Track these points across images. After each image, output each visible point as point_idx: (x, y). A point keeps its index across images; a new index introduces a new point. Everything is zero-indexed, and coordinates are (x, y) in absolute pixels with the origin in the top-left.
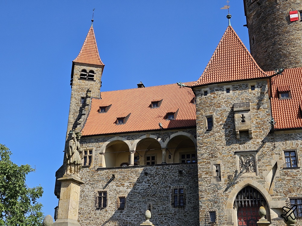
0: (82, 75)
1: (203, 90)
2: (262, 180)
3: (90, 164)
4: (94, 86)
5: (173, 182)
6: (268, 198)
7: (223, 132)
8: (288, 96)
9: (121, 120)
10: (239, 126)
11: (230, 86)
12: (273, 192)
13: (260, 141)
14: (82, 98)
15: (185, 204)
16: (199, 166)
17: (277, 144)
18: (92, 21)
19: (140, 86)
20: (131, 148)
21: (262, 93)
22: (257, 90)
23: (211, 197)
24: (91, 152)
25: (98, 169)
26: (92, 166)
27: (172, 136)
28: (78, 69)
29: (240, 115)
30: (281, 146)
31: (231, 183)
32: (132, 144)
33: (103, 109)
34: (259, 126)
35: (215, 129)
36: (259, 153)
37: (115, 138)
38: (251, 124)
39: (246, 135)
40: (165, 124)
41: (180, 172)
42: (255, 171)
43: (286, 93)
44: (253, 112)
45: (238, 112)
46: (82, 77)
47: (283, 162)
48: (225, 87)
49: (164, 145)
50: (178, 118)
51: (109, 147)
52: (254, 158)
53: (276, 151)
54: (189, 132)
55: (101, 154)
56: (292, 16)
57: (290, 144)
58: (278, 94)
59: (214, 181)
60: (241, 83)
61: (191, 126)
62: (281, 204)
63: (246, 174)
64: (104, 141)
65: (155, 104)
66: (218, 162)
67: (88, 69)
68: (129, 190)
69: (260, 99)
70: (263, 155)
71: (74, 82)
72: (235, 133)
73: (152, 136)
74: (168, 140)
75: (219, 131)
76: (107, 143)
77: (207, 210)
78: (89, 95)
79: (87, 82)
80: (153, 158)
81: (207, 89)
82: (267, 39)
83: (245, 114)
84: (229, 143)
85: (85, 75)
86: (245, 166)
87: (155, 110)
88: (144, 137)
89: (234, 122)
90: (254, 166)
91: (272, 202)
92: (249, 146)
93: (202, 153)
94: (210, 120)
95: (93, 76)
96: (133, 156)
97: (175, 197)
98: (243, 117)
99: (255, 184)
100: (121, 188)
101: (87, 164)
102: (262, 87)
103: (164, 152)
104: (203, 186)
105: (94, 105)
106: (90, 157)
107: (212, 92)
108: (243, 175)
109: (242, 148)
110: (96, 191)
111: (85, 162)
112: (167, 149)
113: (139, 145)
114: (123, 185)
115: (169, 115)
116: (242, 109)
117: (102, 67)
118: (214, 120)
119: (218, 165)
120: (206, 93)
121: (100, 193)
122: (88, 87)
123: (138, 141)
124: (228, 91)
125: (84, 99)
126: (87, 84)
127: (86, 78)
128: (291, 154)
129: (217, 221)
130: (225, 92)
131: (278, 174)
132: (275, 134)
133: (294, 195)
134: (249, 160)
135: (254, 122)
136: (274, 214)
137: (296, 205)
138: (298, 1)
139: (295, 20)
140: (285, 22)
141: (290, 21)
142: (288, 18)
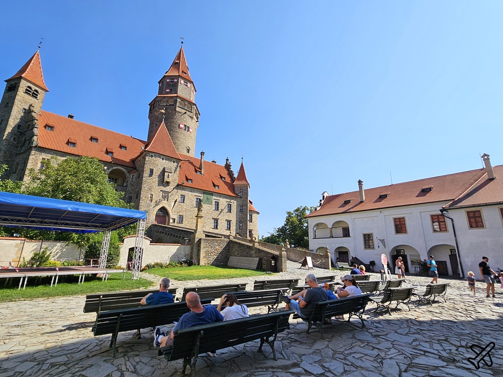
0: (27, 90)
1: (151, 154)
2: (170, 206)
4: (36, 103)
6: (171, 214)
7: (157, 179)
9: (72, 144)
10: (166, 179)
12: (173, 212)
13: (172, 188)
14: (24, 109)
16: (142, 193)
17: (179, 191)
18: (39, 47)
19: (71, 117)
21: (177, 166)
23: (145, 209)
28: (24, 84)
29: (168, 174)
31: (157, 205)
33: (50, 127)
34: (174, 181)
35: (153, 176)
36: (171, 193)
38: (170, 180)
39: (168, 183)
42: (168, 201)
44: (173, 173)
45: (167, 172)
47: (179, 199)
48: (162, 157)
49: (108, 171)
50: (116, 156)
52: (168, 195)
53: (178, 194)
54: (125, 168)
56: (181, 126)
57: (183, 192)
59: (149, 202)
60: (169, 158)
62: (175, 217)
64: (61, 156)
65: (94, 140)
66: (152, 193)
67: (34, 88)
69: (176, 169)
70: (173, 194)
71: (18, 92)
72: (164, 181)
74: (111, 170)
75: (155, 178)
76: (65, 158)
78: (32, 109)
81: (153, 154)
83: (170, 174)
84: (159, 185)
85: (30, 91)
86: (164, 197)
87: (95, 144)
89: (164, 175)
90: (168, 199)
91: (172, 216)
92: (168, 189)
93: (145, 187)
94: (152, 171)
95: (37, 95)
98: (168, 175)
99: (167, 207)
102: (178, 163)
104: (142, 203)
107: (155, 157)
108: (163, 202)
109: (164, 189)
115: (108, 153)
116: (169, 171)
117: (47, 91)
118: (154, 172)
119: (152, 195)
120: (152, 156)
122: (31, 102)
124: (163, 159)
126: (31, 99)
127: (30, 94)
128: (183, 197)
129: (147, 221)
130: (161, 159)
131: (176, 204)
132: (179, 186)
133: (181, 214)
134: (166, 196)
135: (173, 178)
136: (171, 221)
137: (180, 218)
138: (185, 119)
139: (182, 128)
140: (177, 127)
141: (179, 127)
142: (179, 125)
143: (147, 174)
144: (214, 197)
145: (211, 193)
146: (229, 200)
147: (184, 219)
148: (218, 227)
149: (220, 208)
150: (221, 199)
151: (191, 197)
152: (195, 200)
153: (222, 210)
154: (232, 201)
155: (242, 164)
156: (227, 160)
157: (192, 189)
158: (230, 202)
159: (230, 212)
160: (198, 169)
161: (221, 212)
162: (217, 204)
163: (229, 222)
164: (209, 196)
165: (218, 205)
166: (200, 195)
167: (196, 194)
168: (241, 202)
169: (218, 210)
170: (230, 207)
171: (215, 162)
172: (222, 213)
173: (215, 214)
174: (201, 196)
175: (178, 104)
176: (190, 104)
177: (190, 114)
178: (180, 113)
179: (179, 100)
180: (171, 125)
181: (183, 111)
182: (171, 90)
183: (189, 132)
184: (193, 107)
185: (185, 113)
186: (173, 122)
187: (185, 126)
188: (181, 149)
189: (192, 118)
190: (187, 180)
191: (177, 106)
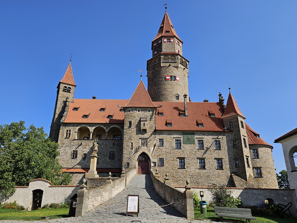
0: (64, 89)
1: (128, 109)
2: (149, 151)
3: (69, 137)
4: (70, 95)
5: (110, 148)
6: (151, 158)
7: (135, 129)
8: (162, 115)
9: (86, 116)
10: (142, 127)
11: (140, 109)
12: (153, 156)
13: (150, 134)
14: (64, 101)
15: (114, 158)
16: (124, 143)
17: (156, 136)
18: (71, 60)
19: (94, 98)
20: (91, 131)
21: (153, 114)
22: (151, 112)
23: (128, 156)
24: (70, 131)
25: (74, 140)
26: (70, 138)
27: (111, 127)
28: (62, 86)
29: (143, 122)
30: (158, 137)
31: (136, 151)
32: (92, 129)
33: (76, 109)
34: (150, 128)
35: (132, 127)
36: (149, 139)
37: (83, 126)
38: (147, 127)
39: (145, 131)
40: (107, 121)
41: (114, 144)
42: (147, 146)
44: (148, 121)
45: (143, 121)
46: (64, 90)
47: (158, 143)
48: (138, 109)
49: (107, 131)
50: (114, 118)
51: (79, 129)
52: (147, 141)
53: (156, 139)
54: (119, 126)
55: (75, 132)
56: (167, 78)
57: (161, 137)
58: (158, 113)
59: (130, 149)
60: (145, 108)
61: (121, 123)
62: (156, 160)
63: (143, 148)
64: (77, 126)
65: (103, 109)
66: (132, 142)
67: (68, 86)
68: (89, 150)
69: (152, 116)
70: (150, 140)
71: (59, 93)
72: (140, 130)
73: (101, 126)
74: (109, 129)
75: (134, 129)
76: (79, 127)
77: (126, 162)
78: (67, 100)
79: (67, 93)
80: (100, 136)
81: (130, 109)
82: (156, 86)
83: (145, 122)
84: (137, 134)
85: (66, 89)
86: (143, 144)
87: (102, 113)
88: (98, 126)
89: (140, 125)
90: (147, 144)
91: (152, 160)
92: (146, 136)
93: (126, 137)
94: (130, 123)
95: (70, 90)
96: (91, 134)
97: (110, 155)
98: (144, 124)
99: (146, 152)
100: (85, 149)
101: (68, 137)
102: (153, 111)
103: (106, 134)
104: (125, 151)
105: (71, 106)
106: (70, 134)
107: (132, 111)
109: (142, 136)
110: (72, 150)
111: (67, 136)
112: (108, 133)
113: (95, 129)
114: (86, 148)
115: (109, 116)
116: (144, 120)
117: (75, 86)
118: (132, 123)
119: (132, 143)
120: (129, 111)
121: (74, 151)
122: (67, 96)
124: (139, 111)
125: (65, 103)
126: (66, 94)
127: (66, 91)
128: (161, 141)
129: (130, 167)
130: (138, 111)
131: (155, 148)
132: (156, 132)
133: (161, 157)
134: (145, 142)
135: (149, 126)
136: (152, 165)
137: (161, 161)
138: (170, 71)
139: (168, 80)
140: (164, 80)
141: (166, 79)
142: (165, 78)
143: (126, 126)
144: (196, 136)
145: (193, 133)
146: (216, 137)
147: (165, 162)
148: (206, 167)
149: (205, 146)
150: (205, 137)
151: (170, 140)
152: (174, 142)
153: (208, 149)
154: (220, 137)
155: (230, 95)
156: (220, 95)
157: (170, 132)
158: (217, 138)
159: (220, 149)
160: (182, 113)
161: (206, 151)
162: (201, 143)
163: (220, 161)
164: (190, 136)
165: (202, 143)
166: (179, 136)
167: (175, 136)
168: (232, 136)
169: (203, 149)
170: (219, 144)
171: (207, 101)
172: (208, 152)
173: (200, 154)
174: (181, 137)
175: (162, 61)
176: (174, 56)
177: (175, 65)
178: (165, 67)
179: (162, 57)
180: (159, 80)
181: (168, 64)
182: (158, 51)
183: (176, 81)
184: (177, 57)
185: (170, 65)
186: (160, 77)
187: (171, 76)
188: (169, 98)
189: (177, 67)
190: (167, 124)
191: (161, 62)
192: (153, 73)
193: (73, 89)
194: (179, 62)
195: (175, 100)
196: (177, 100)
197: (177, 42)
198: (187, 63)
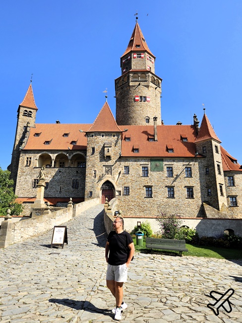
0: (24, 113)
1: (91, 134)
2: (114, 178)
3: (30, 164)
4: (32, 121)
5: (73, 176)
6: (115, 186)
7: (99, 156)
8: (129, 140)
9: (47, 142)
10: (106, 154)
11: (104, 134)
12: (118, 184)
13: (115, 161)
14: (25, 126)
15: (78, 187)
16: (87, 171)
17: (122, 163)
18: (31, 81)
19: (57, 122)
20: (52, 158)
21: (118, 139)
22: (116, 137)
23: (90, 185)
24: (30, 158)
25: (34, 168)
26: (31, 166)
27: (74, 154)
28: (22, 110)
29: (107, 148)
30: (123, 164)
31: (100, 180)
32: (53, 156)
33: (37, 135)
34: (115, 154)
35: (95, 154)
36: (114, 166)
37: (44, 152)
38: (111, 153)
39: (109, 158)
40: (71, 147)
41: (77, 172)
42: (111, 174)
43: (129, 139)
44: (113, 147)
45: (107, 147)
46: (25, 115)
47: (123, 171)
48: (102, 134)
49: (70, 158)
50: (78, 144)
51: (40, 157)
52: (111, 169)
53: (121, 166)
54: (83, 152)
55: (36, 160)
56: (136, 98)
57: (127, 163)
58: (125, 138)
59: (93, 178)
60: (109, 133)
61: (84, 149)
62: (121, 189)
63: (107, 176)
64: (38, 153)
65: (66, 135)
66: (96, 169)
67: (28, 110)
68: (51, 179)
69: (117, 142)
70: (115, 168)
71: (20, 117)
72: (104, 157)
73: (64, 153)
74: (72, 155)
75: (97, 155)
76: (40, 154)
77: (89, 191)
78: (29, 125)
79: (27, 118)
80: (63, 163)
81: (93, 134)
82: (124, 108)
83: (110, 148)
84: (101, 161)
85: (26, 113)
86: (107, 172)
87: (66, 138)
88: (60, 153)
89: (104, 151)
90: (111, 172)
91: (117, 188)
92: (110, 163)
93: (89, 165)
94: (93, 149)
95: (31, 114)
96: (53, 162)
97: (73, 183)
98: (108, 150)
99: (111, 180)
100: (47, 178)
101: (28, 165)
102: (118, 136)
103: (69, 161)
104: (88, 180)
105: (31, 132)
106: (30, 161)
107: (95, 136)
108: (106, 176)
109: (106, 164)
110: (33, 179)
111: (27, 164)
112: (71, 160)
114: (47, 176)
115: (73, 142)
116: (108, 146)
117: (37, 110)
118: (95, 149)
119: (95, 171)
120: (92, 136)
121: (35, 180)
122: (28, 120)
123: (56, 155)
124: (103, 136)
125: (26, 128)
126: (27, 119)
127: (27, 115)
128: (127, 168)
129: (93, 196)
130: (101, 137)
131: (120, 176)
132: (121, 158)
133: (126, 185)
134: (109, 170)
135: (113, 152)
136: (117, 193)
137: (126, 190)
138: (140, 91)
139: (138, 100)
140: (133, 101)
141: (135, 101)
142: (134, 99)
143: (89, 153)
144: (165, 163)
145: (161, 159)
146: (187, 163)
147: (130, 190)
148: (175, 196)
149: (175, 173)
150: (175, 163)
151: (136, 167)
152: (141, 169)
153: (177, 176)
154: (191, 163)
155: (204, 117)
156: (195, 117)
157: (136, 159)
158: (188, 164)
159: (191, 177)
160: (151, 138)
161: (176, 178)
162: (170, 170)
163: (190, 190)
164: (158, 163)
165: (172, 171)
166: (147, 163)
167: (142, 163)
168: (204, 162)
169: (172, 177)
170: (191, 171)
171: (181, 124)
172: (178, 180)
173: (169, 182)
174: (149, 164)
175: (131, 79)
176: (144, 74)
177: (145, 83)
178: (134, 86)
179: (131, 75)
180: (128, 102)
181: (137, 83)
182: (127, 68)
183: (146, 102)
184: (147, 75)
185: (139, 84)
186: (128, 98)
187: (141, 97)
188: (138, 121)
189: (147, 86)
190: (133, 150)
191: (130, 81)
192: (121, 94)
193: (34, 113)
194: (150, 80)
195: (144, 123)
196: (147, 124)
197: (148, 57)
198: (160, 81)
